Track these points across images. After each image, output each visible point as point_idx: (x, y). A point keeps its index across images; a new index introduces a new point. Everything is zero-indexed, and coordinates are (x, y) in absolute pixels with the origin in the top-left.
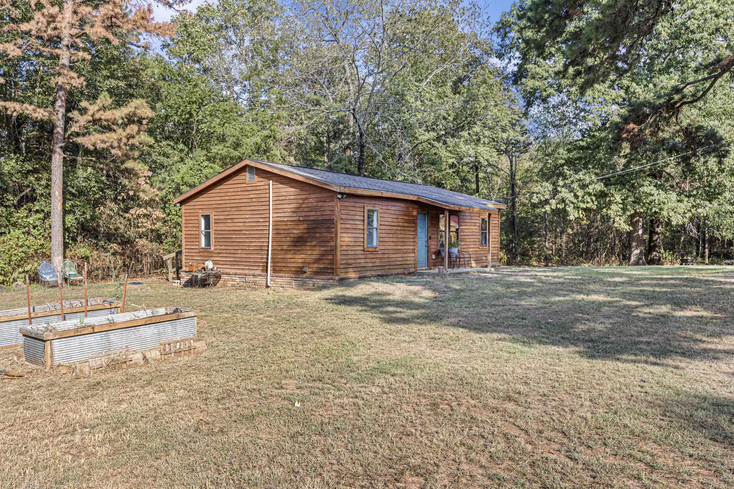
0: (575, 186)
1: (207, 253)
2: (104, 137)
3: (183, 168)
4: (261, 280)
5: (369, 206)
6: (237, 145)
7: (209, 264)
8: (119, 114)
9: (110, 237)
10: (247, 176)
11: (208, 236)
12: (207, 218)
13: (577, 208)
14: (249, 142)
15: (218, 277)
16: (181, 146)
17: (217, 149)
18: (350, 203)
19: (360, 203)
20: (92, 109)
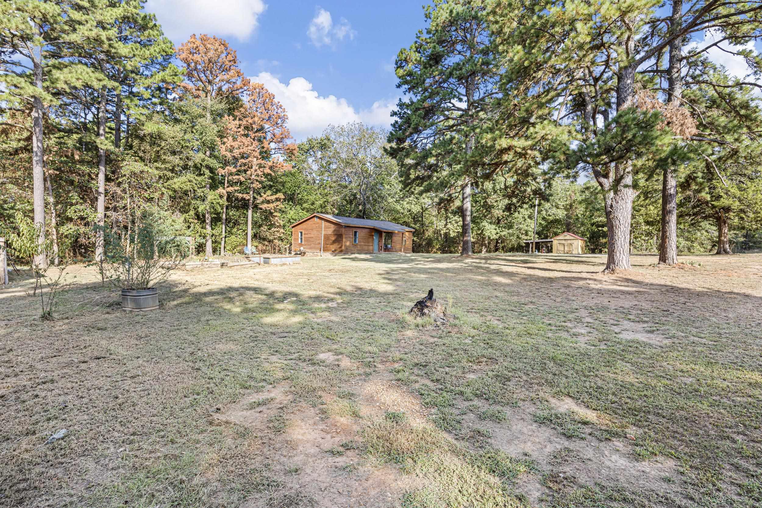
0: (453, 222)
1: (301, 245)
2: (269, 205)
3: (292, 213)
4: (319, 254)
5: (354, 230)
6: (313, 204)
7: (302, 248)
8: (273, 197)
9: (264, 239)
10: (315, 219)
11: (301, 239)
12: (301, 233)
13: (454, 232)
14: (318, 203)
15: (305, 253)
16: (290, 203)
17: (305, 205)
18: (347, 229)
19: (351, 229)
20: (265, 196)
